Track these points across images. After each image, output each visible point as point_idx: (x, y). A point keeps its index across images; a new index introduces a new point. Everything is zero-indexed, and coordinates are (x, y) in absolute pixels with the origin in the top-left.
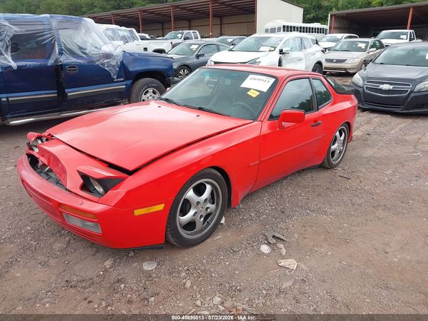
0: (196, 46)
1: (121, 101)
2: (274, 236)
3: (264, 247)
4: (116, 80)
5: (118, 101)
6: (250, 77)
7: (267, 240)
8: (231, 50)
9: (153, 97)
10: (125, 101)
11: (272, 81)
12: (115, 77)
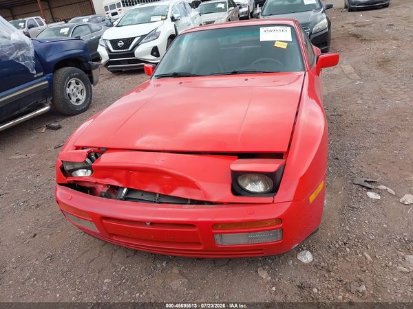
0: (67, 30)
1: (45, 101)
2: (366, 181)
3: (371, 195)
4: (35, 76)
5: (43, 102)
6: (262, 29)
7: (363, 186)
8: (117, 26)
9: (78, 88)
10: (49, 100)
11: (289, 29)
12: (35, 72)
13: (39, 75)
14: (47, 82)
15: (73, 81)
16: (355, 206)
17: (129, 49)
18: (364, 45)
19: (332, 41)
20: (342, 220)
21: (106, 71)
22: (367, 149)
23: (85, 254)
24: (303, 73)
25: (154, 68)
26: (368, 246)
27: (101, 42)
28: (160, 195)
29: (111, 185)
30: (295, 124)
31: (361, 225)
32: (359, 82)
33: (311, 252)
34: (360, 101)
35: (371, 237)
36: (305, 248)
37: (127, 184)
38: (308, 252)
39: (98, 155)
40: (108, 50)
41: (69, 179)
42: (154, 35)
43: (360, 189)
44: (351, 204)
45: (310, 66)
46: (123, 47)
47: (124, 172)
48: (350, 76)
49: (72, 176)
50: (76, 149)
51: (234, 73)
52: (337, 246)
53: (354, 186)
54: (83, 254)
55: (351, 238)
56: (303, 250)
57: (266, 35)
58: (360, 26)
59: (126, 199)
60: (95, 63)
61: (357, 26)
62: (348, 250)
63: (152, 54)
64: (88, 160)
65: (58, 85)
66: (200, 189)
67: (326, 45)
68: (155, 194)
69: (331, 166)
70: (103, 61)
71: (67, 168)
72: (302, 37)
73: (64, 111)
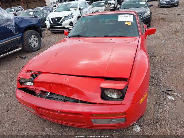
0: (32, 13)
1: (19, 45)
2: (167, 90)
3: (170, 97)
4: (15, 34)
5: (18, 46)
6: (119, 16)
7: (166, 93)
8: (55, 12)
9: (35, 40)
10: (21, 45)
11: (132, 16)
12: (14, 32)
13: (16, 33)
14: (20, 37)
15: (33, 37)
16: (162, 103)
17: (59, 22)
18: (167, 24)
19: (152, 21)
20: (156, 110)
21: (49, 32)
22: (168, 74)
23: (31, 122)
24: (138, 37)
25: (68, 32)
26: (168, 124)
27: (47, 19)
28: (66, 97)
29: (43, 91)
30: (134, 63)
31: (165, 113)
32: (164, 41)
33: (140, 126)
34: (164, 50)
35: (170, 120)
36: (136, 124)
37: (50, 90)
38: (138, 126)
39: (37, 75)
40: (50, 22)
41: (23, 86)
42: (71, 16)
43: (164, 94)
44: (160, 102)
45: (142, 34)
46: (57, 21)
47: (48, 84)
48: (160, 38)
49: (24, 85)
50: (27, 72)
51: (105, 36)
52: (153, 123)
53: (161, 93)
54: (30, 121)
55: (160, 120)
56: (136, 125)
57: (121, 19)
58: (165, 15)
59: (49, 98)
60: (43, 28)
61: (164, 15)
62: (158, 126)
63: (70, 25)
64: (32, 78)
65: (25, 38)
66: (85, 95)
67: (149, 23)
68: (63, 96)
69: (151, 82)
70: (48, 27)
71: (22, 81)
72: (138, 19)
73: (28, 50)
